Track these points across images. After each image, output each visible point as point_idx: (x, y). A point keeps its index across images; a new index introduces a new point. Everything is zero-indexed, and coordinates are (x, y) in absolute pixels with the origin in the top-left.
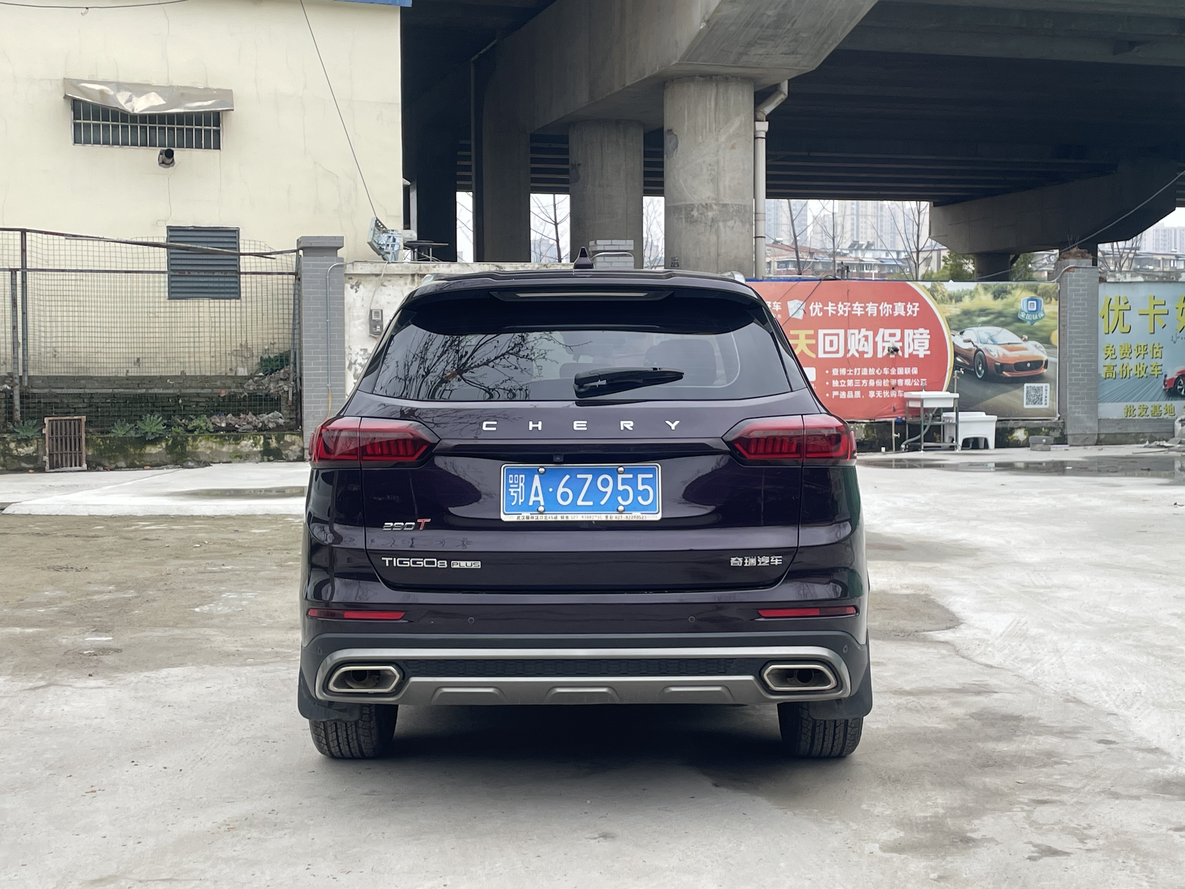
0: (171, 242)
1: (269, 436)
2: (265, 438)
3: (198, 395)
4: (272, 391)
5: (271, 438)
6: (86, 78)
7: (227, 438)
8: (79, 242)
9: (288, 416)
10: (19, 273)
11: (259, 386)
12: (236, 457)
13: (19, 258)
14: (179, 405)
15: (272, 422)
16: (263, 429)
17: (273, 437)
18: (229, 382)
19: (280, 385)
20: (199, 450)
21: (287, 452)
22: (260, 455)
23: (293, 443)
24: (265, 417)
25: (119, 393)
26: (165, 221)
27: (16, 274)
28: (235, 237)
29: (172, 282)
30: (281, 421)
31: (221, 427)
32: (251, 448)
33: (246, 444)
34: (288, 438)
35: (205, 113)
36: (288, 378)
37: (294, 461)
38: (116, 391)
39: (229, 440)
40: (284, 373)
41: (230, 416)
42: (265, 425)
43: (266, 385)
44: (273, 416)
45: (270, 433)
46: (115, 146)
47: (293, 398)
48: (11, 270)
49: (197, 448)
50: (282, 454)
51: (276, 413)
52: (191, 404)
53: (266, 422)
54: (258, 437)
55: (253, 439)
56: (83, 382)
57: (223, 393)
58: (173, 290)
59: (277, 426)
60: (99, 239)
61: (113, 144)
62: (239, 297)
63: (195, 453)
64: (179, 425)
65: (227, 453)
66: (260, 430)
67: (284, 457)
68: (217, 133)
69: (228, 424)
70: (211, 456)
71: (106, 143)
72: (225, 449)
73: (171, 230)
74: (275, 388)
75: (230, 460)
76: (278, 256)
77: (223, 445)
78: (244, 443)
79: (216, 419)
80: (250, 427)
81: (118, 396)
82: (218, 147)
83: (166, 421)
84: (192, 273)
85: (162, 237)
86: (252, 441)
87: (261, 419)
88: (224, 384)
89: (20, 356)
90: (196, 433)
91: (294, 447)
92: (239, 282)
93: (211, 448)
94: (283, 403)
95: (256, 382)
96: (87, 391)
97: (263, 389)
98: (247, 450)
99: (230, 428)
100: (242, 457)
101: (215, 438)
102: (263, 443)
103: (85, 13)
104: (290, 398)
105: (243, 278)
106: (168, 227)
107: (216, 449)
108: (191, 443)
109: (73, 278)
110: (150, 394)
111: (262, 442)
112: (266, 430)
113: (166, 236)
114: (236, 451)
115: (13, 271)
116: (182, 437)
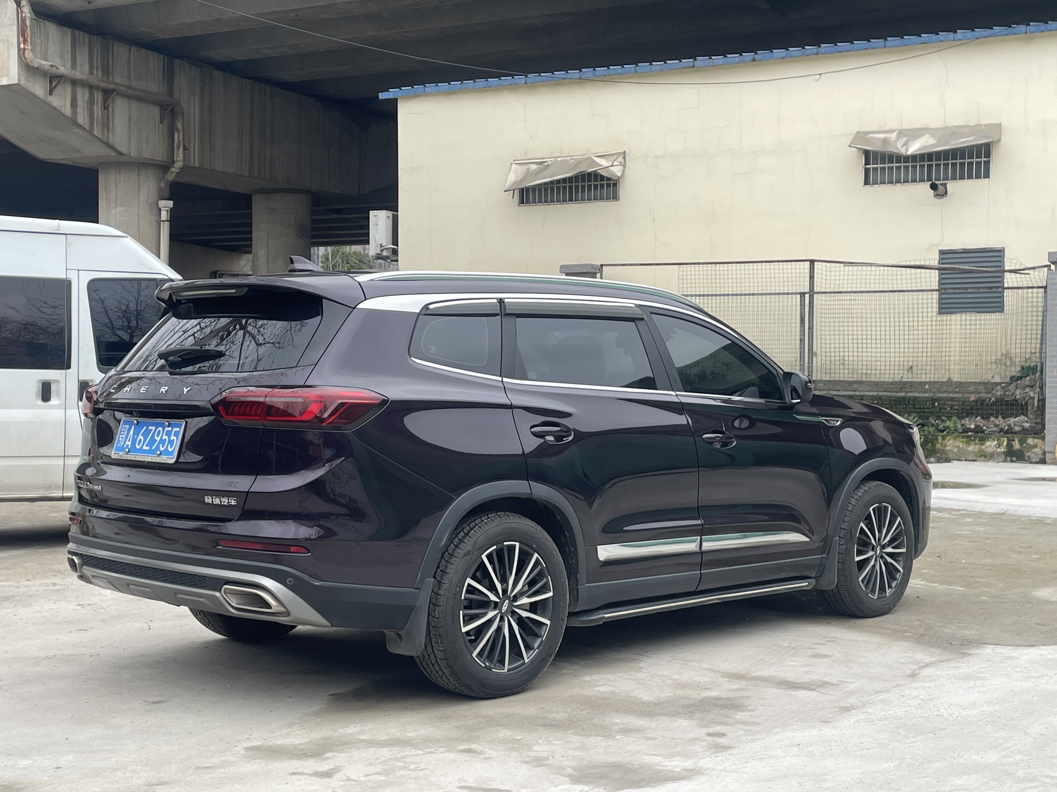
0: (942, 264)
1: (1012, 439)
2: (1009, 441)
3: (952, 399)
4: (1018, 397)
5: (1014, 441)
6: (876, 129)
7: (973, 438)
8: (855, 268)
9: (1034, 421)
10: (807, 296)
11: (1005, 392)
12: (981, 456)
13: (807, 284)
14: (935, 407)
15: (1018, 426)
16: (1009, 432)
17: (1016, 440)
18: (981, 388)
19: (1026, 391)
20: (947, 448)
21: (1029, 454)
22: (1003, 456)
23: (1035, 446)
24: (1012, 420)
25: (885, 396)
26: (938, 245)
27: (804, 296)
28: (1001, 256)
29: (942, 299)
30: (1027, 425)
31: (969, 428)
32: (995, 448)
33: (990, 445)
34: (1030, 441)
35: (968, 147)
36: (1035, 385)
37: (1036, 463)
38: (880, 394)
39: (975, 440)
40: (1030, 380)
41: (979, 418)
42: (1012, 428)
43: (1013, 391)
44: (1019, 420)
45: (1013, 435)
46: (898, 184)
47: (1038, 404)
48: (800, 294)
49: (946, 446)
50: (1024, 456)
51: (1022, 417)
52: (946, 407)
53: (1012, 425)
54: (1002, 439)
55: (998, 440)
56: (856, 386)
57: (973, 398)
58: (943, 306)
59: (1023, 429)
60: (871, 265)
61: (896, 183)
62: (1002, 311)
63: (944, 450)
64: (933, 425)
65: (973, 452)
66: (1007, 432)
67: (1026, 459)
68: (987, 163)
69: (977, 426)
70: (958, 453)
71: (890, 182)
72: (970, 449)
73: (942, 253)
74: (1020, 394)
75: (975, 458)
76: (1031, 272)
77: (969, 445)
78: (988, 444)
79: (966, 421)
80: (996, 429)
81: (884, 398)
82: (987, 176)
83: (921, 421)
84: (948, 291)
85: (934, 260)
86: (996, 442)
87: (1008, 423)
88: (977, 389)
89: (806, 364)
90: (945, 433)
91: (1037, 450)
92: (1002, 297)
93: (958, 447)
94: (1030, 408)
95: (1003, 388)
96: (857, 393)
97: (1008, 395)
98: (990, 450)
99: (978, 430)
100: (986, 457)
101: (962, 438)
102: (1007, 444)
103: (820, 78)
104: (1036, 404)
105: (1006, 293)
106: (940, 251)
107: (963, 448)
108: (940, 441)
109: (848, 298)
110: (908, 397)
111: (1005, 443)
112: (1013, 433)
113: (938, 258)
114: (981, 451)
115: (803, 294)
116: (933, 435)
